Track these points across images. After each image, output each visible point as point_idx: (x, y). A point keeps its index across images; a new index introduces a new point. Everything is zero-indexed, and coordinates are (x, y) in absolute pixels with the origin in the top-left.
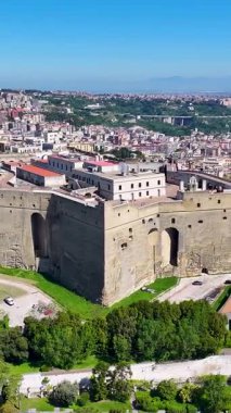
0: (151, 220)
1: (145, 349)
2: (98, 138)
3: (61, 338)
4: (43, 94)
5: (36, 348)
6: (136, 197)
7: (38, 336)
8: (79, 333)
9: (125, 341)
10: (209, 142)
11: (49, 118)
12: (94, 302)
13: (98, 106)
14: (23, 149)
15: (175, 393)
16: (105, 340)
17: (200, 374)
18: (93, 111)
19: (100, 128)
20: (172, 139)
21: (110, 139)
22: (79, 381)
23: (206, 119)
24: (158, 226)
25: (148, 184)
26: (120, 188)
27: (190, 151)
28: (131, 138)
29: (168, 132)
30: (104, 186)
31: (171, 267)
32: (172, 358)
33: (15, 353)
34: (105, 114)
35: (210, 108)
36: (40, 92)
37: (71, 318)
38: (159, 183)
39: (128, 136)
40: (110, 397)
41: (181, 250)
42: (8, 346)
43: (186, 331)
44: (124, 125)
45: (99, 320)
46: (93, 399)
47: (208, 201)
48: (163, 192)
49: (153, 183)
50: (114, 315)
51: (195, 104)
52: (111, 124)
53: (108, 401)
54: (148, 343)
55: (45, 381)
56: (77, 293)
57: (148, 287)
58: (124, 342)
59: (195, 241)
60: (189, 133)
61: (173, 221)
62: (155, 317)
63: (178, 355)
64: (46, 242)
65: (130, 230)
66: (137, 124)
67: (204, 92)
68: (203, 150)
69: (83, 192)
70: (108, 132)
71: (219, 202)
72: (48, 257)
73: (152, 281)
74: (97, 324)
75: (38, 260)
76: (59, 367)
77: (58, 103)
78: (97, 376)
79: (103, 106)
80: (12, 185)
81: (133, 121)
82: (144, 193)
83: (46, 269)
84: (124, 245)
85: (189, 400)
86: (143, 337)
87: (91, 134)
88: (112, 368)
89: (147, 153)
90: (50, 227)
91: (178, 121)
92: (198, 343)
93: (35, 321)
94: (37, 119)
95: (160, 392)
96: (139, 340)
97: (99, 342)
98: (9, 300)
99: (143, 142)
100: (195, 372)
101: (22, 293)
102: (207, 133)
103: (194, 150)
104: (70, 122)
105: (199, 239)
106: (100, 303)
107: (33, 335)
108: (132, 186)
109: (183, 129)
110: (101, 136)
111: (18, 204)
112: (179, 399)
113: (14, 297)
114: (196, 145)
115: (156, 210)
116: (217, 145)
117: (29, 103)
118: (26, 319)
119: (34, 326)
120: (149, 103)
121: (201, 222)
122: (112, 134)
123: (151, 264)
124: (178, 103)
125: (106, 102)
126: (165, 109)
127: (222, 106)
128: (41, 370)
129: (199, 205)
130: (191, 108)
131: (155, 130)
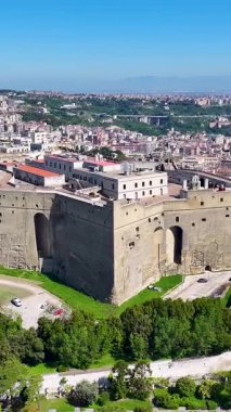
0: (156, 218)
1: (162, 346)
2: (77, 137)
3: (78, 338)
4: (19, 93)
5: (53, 348)
6: (140, 196)
7: (54, 336)
8: (96, 332)
9: (142, 339)
10: (186, 142)
11: (26, 117)
12: (103, 301)
13: (74, 105)
14: (12, 149)
15: (194, 390)
16: (120, 339)
17: (215, 370)
18: (70, 111)
19: (78, 128)
20: (150, 139)
21: (89, 138)
22: (97, 380)
23: (182, 118)
24: (162, 225)
25: (151, 183)
26: (125, 187)
27: (169, 150)
28: (110, 138)
29: (145, 131)
30: (108, 186)
31: (176, 265)
32: (189, 355)
33: (31, 354)
34: (82, 114)
35: (185, 108)
36: (14, 92)
37: (86, 317)
38: (162, 181)
39: (107, 136)
40: (129, 396)
41: (185, 248)
42: (24, 347)
43: (203, 328)
44: (101, 125)
45: (113, 319)
46: (113, 398)
47: (211, 199)
48: (166, 191)
49: (156, 182)
50: (128, 314)
51: (170, 104)
52: (88, 124)
53: (128, 399)
54: (165, 341)
55: (63, 382)
56: (85, 293)
57: (154, 285)
58: (141, 341)
59: (199, 240)
60: (165, 133)
61: (177, 219)
62: (170, 315)
63: (195, 352)
64: (49, 242)
65: (137, 229)
66: (114, 124)
67: (179, 91)
68: (181, 150)
69: (87, 191)
70: (86, 132)
71: (222, 200)
72: (51, 257)
73: (158, 280)
74: (112, 323)
75: (41, 260)
76: (77, 367)
77: (34, 103)
78: (116, 374)
79: (80, 106)
80: (14, 186)
81: (110, 121)
82: (147, 192)
83: (49, 269)
84: (133, 244)
85: (209, 396)
86: (160, 335)
87: (70, 134)
88: (131, 367)
89: (127, 153)
90: (54, 226)
91: (154, 121)
92: (214, 340)
93: (50, 322)
94: (14, 119)
95: (179, 389)
96: (156, 338)
97: (115, 341)
98: (17, 300)
99: (122, 142)
100: (211, 368)
101: (28, 294)
102: (183, 133)
103: (173, 150)
104: (46, 121)
105: (203, 237)
106: (109, 302)
107: (49, 336)
108: (136, 185)
109: (159, 128)
110: (79, 135)
111: (20, 205)
112: (198, 395)
113: (21, 298)
114: (174, 145)
115: (160, 209)
116: (195, 144)
117: (5, 103)
118: (40, 319)
119: (48, 326)
120: (124, 102)
121: (204, 220)
122: (90, 133)
123: (156, 262)
124: (153, 102)
125: (82, 102)
126: (140, 109)
127: (197, 106)
128: (58, 371)
129: (202, 203)
130: (167, 108)
131: (133, 130)
